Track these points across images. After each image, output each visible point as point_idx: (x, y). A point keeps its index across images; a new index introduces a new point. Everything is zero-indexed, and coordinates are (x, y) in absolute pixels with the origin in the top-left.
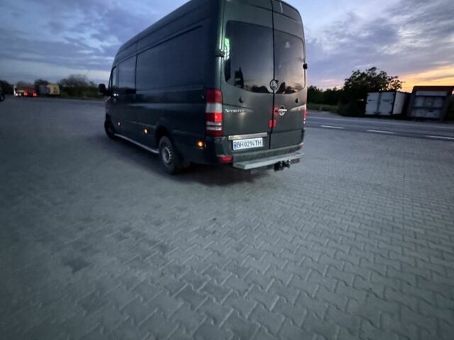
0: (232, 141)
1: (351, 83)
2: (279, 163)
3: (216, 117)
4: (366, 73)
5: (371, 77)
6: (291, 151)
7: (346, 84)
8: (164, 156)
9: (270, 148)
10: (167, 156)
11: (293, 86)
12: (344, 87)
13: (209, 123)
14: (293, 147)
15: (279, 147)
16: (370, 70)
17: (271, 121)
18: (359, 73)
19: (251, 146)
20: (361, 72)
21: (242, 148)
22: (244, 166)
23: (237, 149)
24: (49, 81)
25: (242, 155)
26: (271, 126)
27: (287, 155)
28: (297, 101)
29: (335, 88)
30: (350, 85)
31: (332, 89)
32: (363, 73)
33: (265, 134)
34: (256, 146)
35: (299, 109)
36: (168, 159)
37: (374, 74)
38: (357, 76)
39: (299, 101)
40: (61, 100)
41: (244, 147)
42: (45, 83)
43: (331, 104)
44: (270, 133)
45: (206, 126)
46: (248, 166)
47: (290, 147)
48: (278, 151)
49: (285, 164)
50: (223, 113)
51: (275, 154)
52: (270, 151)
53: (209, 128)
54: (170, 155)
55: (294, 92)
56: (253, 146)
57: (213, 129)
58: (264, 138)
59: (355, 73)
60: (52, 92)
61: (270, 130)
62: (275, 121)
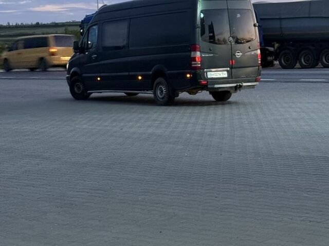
0: (207, 72)
3: (197, 59)
9: (232, 78)
13: (193, 63)
17: (231, 61)
19: (218, 76)
23: (210, 77)
25: (213, 80)
33: (228, 69)
34: (222, 76)
35: (253, 53)
39: (251, 48)
41: (215, 76)
44: (231, 69)
45: (192, 64)
48: (239, 80)
50: (201, 57)
51: (237, 82)
57: (195, 65)
61: (231, 66)
62: (234, 61)
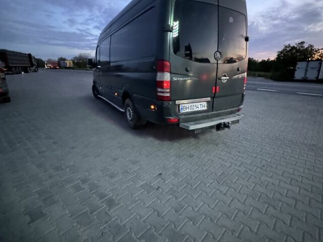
0: (179, 105)
1: (282, 55)
2: (221, 124)
3: (165, 84)
4: (296, 46)
5: (300, 49)
6: (232, 113)
7: (278, 55)
8: (128, 114)
9: (212, 111)
10: (130, 114)
11: (235, 57)
12: (277, 58)
13: (159, 90)
14: (233, 109)
15: (221, 110)
16: (299, 44)
17: (214, 88)
18: (290, 46)
19: (196, 109)
20: (292, 46)
21: (188, 110)
22: (188, 127)
23: (183, 111)
24: (66, 58)
25: (188, 116)
26: (214, 92)
27: (228, 116)
28: (238, 70)
29: (269, 59)
30: (282, 56)
31: (266, 60)
32: (294, 47)
33: (209, 99)
34: (200, 109)
35: (240, 77)
36: (130, 116)
37: (302, 47)
38: (288, 49)
39: (240, 69)
40: (73, 71)
41: (190, 110)
42: (64, 60)
43: (265, 71)
44: (213, 98)
45: (157, 92)
46: (192, 127)
47: (231, 110)
48: (220, 113)
49: (226, 126)
50: (171, 81)
51: (218, 115)
52: (213, 113)
53: (159, 94)
54: (132, 114)
55: (235, 62)
56: (197, 109)
57: (162, 94)
58: (208, 102)
59: (286, 47)
60: (68, 66)
61: (213, 95)
62: (218, 87)
